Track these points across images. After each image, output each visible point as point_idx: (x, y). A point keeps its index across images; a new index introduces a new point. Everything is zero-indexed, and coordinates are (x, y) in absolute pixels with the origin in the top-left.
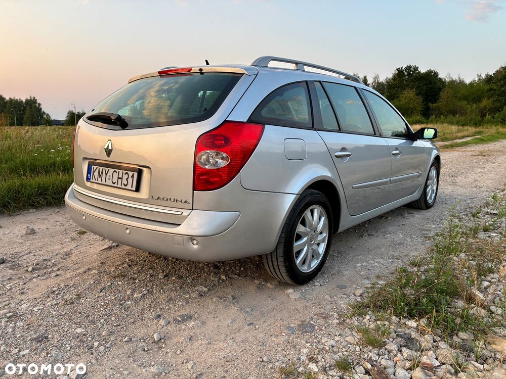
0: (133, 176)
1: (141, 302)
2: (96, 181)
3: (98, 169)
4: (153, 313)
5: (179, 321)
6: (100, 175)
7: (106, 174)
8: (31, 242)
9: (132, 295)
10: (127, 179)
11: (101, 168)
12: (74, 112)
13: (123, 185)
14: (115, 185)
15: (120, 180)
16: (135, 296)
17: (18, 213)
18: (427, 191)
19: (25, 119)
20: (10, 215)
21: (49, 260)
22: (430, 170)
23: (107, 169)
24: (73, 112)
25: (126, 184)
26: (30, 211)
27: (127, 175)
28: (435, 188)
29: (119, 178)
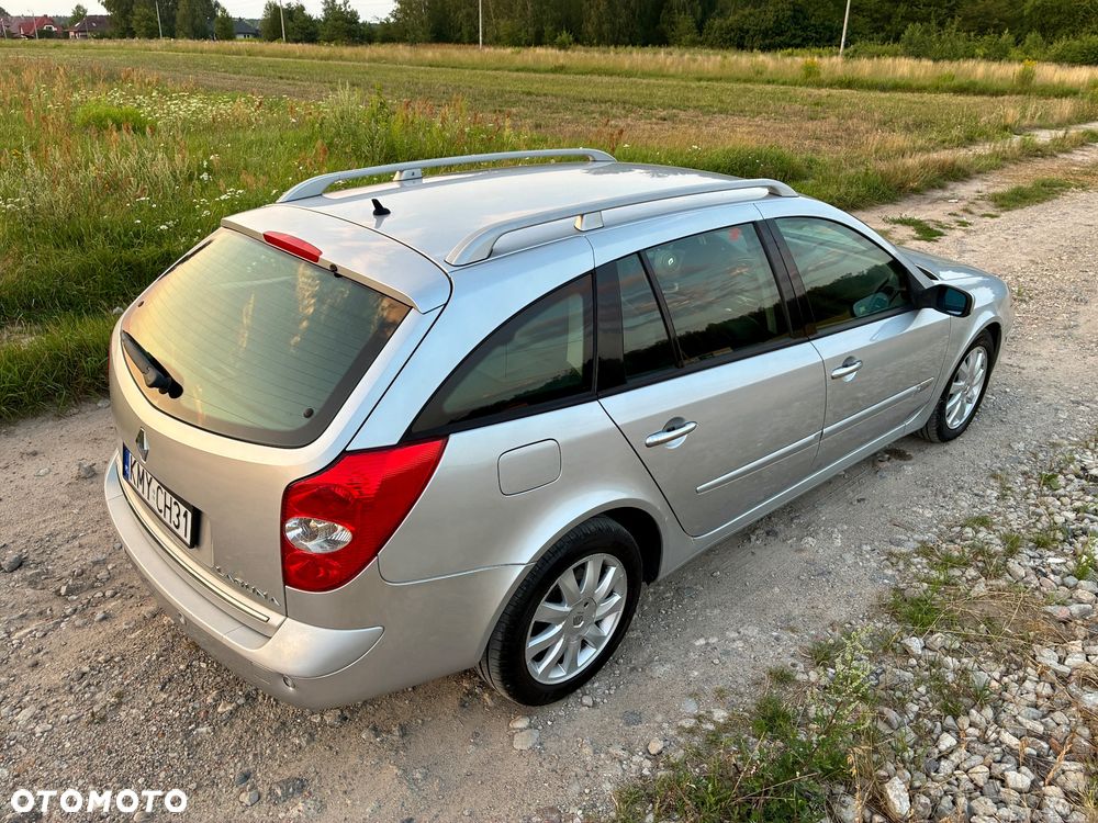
1: (225, 729)
4: (239, 764)
5: (278, 798)
8: (83, 504)
9: (215, 707)
12: (278, 4)
16: (220, 710)
17: (75, 411)
18: (948, 407)
19: (178, 20)
20: (59, 417)
21: (104, 562)
22: (965, 358)
24: (275, 5)
26: (99, 405)
28: (976, 391)
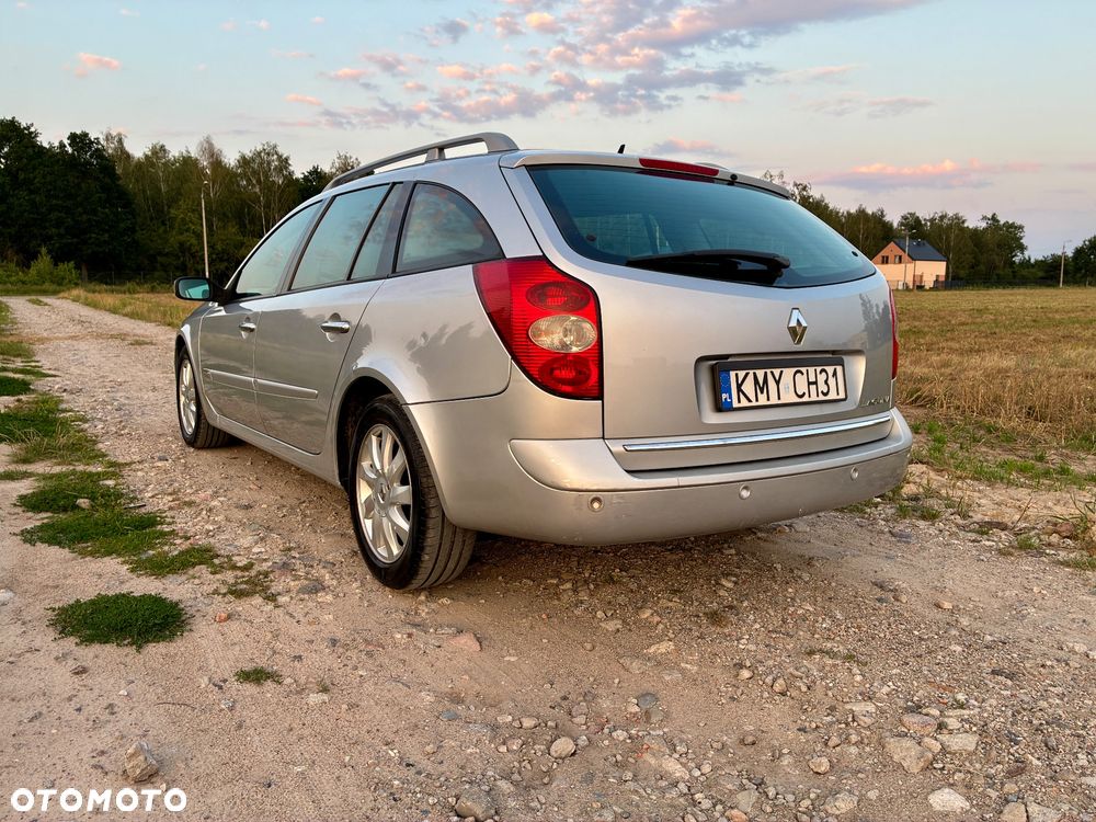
0: (835, 374)
2: (754, 404)
3: (751, 377)
6: (761, 387)
7: (778, 382)
10: (826, 382)
11: (760, 374)
13: (820, 394)
14: (806, 399)
15: (813, 387)
23: (777, 372)
25: (825, 391)
27: (824, 373)
29: (810, 383)
